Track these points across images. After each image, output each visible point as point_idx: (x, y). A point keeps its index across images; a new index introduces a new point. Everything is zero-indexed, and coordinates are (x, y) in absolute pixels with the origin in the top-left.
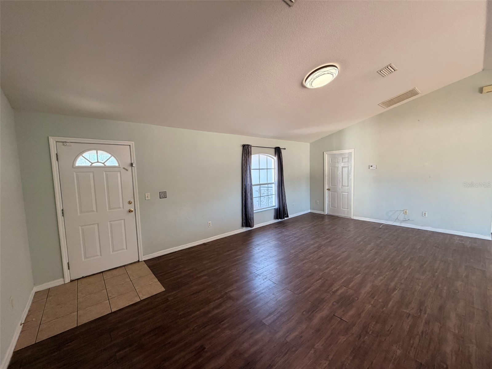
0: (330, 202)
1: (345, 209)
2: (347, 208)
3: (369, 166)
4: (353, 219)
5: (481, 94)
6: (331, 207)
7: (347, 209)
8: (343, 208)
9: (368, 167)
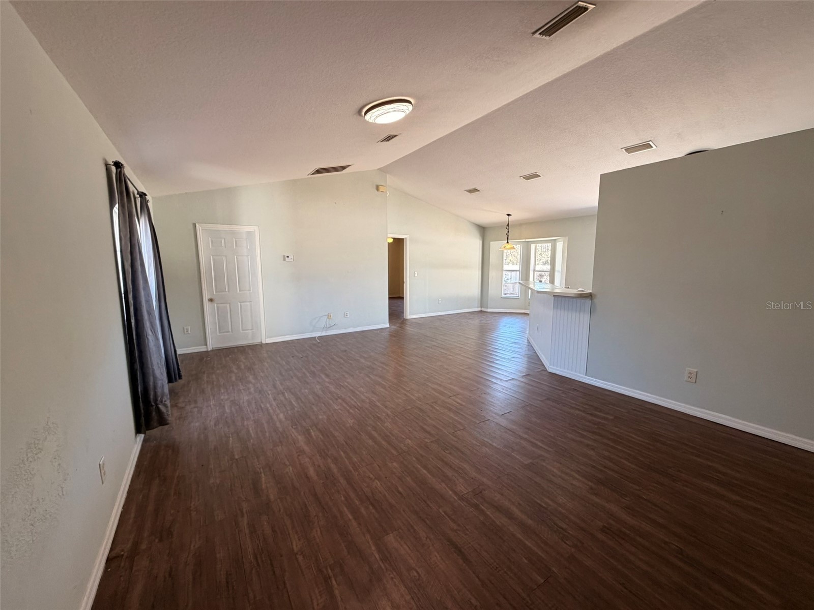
0: (216, 323)
1: (248, 330)
2: (251, 328)
3: (284, 256)
4: (266, 344)
5: (376, 191)
6: (220, 333)
7: (252, 330)
8: (244, 330)
9: (282, 259)
